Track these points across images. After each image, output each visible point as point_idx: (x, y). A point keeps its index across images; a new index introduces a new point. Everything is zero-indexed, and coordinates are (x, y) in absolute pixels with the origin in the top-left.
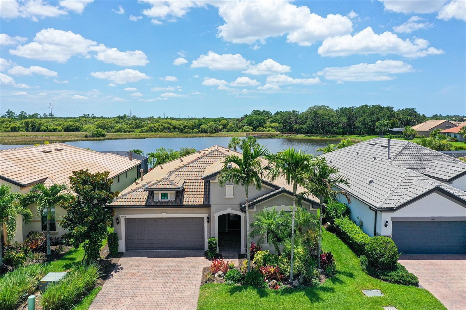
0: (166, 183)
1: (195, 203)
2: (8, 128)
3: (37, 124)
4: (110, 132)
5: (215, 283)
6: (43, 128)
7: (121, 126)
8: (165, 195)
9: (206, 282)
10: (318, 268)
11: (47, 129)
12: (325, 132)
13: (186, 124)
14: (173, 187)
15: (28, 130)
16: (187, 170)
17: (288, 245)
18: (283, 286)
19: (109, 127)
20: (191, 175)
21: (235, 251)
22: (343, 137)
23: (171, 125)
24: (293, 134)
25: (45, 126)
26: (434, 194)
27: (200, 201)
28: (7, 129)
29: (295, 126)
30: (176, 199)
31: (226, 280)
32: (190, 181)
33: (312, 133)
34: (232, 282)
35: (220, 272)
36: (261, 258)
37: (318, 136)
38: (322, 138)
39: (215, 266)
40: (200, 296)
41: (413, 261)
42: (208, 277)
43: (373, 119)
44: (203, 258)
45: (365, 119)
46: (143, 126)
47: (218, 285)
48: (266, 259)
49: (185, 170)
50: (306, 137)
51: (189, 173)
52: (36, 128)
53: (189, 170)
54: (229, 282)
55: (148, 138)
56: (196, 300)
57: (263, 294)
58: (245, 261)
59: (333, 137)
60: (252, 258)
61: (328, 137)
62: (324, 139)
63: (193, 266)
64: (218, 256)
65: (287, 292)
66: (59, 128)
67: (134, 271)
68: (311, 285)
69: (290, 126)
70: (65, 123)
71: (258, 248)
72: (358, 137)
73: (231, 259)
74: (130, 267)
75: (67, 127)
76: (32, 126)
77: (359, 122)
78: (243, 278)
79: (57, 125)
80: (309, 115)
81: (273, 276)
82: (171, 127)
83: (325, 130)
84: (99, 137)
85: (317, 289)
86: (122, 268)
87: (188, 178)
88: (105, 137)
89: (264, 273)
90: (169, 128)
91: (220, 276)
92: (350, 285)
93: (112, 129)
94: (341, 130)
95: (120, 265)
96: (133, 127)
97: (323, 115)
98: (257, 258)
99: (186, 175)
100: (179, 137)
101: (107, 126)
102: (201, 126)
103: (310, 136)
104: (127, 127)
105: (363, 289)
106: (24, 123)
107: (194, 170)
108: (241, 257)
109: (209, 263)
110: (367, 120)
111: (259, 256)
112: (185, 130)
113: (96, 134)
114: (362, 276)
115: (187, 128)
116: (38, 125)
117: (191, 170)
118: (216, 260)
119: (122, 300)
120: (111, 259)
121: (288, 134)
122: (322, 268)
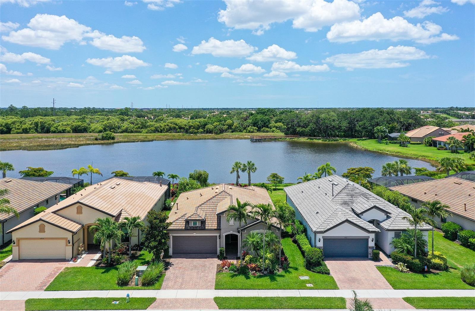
0: (196, 216)
1: (212, 228)
2: (19, 129)
3: (46, 124)
4: (117, 133)
5: (224, 272)
6: (52, 129)
7: (128, 126)
8: (195, 224)
9: (219, 272)
10: (279, 265)
11: (56, 130)
12: (327, 135)
13: (191, 124)
14: (200, 219)
15: (37, 130)
16: (206, 206)
17: (262, 252)
18: (259, 274)
19: (116, 127)
20: (209, 209)
21: (235, 255)
22: (344, 140)
23: (176, 125)
24: (296, 136)
25: (55, 127)
26: (346, 223)
27: (215, 226)
28: (18, 131)
29: (298, 129)
30: (201, 225)
31: (230, 271)
32: (209, 213)
33: (315, 136)
34: (233, 272)
35: (226, 267)
36: (248, 259)
37: (320, 139)
38: (324, 142)
39: (224, 263)
40: (216, 279)
41: (334, 262)
42: (220, 269)
43: (372, 124)
44: (217, 259)
45: (365, 123)
46: (149, 126)
47: (225, 273)
48: (251, 260)
49: (205, 206)
50: (308, 140)
51: (208, 208)
52: (45, 129)
53: (208, 206)
54: (231, 272)
55: (155, 140)
56: (214, 280)
57: (248, 278)
58: (240, 261)
59: (335, 140)
60: (244, 259)
61: (329, 141)
62: (325, 142)
63: (211, 264)
64: (225, 258)
65: (260, 277)
66: (68, 129)
67: (180, 266)
68: (274, 274)
69: (293, 128)
70: (74, 124)
71: (248, 254)
72: (359, 140)
73: (232, 259)
74: (177, 264)
75: (75, 128)
76: (41, 126)
77: (360, 127)
78: (238, 270)
79: (65, 125)
80: (311, 118)
81: (253, 269)
82: (177, 127)
83: (327, 133)
84: (108, 139)
85: (276, 276)
86: (173, 265)
87: (207, 211)
88: (114, 139)
89: (249, 267)
90: (175, 128)
91: (226, 269)
92: (294, 273)
93: (118, 129)
94: (343, 134)
95: (172, 263)
96: (139, 128)
97: (324, 120)
98: (246, 259)
99: (206, 209)
100: (186, 139)
101: (114, 126)
102: (206, 127)
103: (312, 139)
104: (134, 127)
105: (300, 276)
106: (33, 123)
107: (210, 206)
108: (238, 258)
109: (220, 262)
110: (367, 124)
111: (247, 258)
112: (190, 130)
113: (106, 137)
114: (302, 269)
115: (192, 127)
116: (47, 126)
117: (209, 206)
118: (224, 260)
119: (178, 280)
120: (166, 259)
121: (291, 136)
122: (282, 265)
